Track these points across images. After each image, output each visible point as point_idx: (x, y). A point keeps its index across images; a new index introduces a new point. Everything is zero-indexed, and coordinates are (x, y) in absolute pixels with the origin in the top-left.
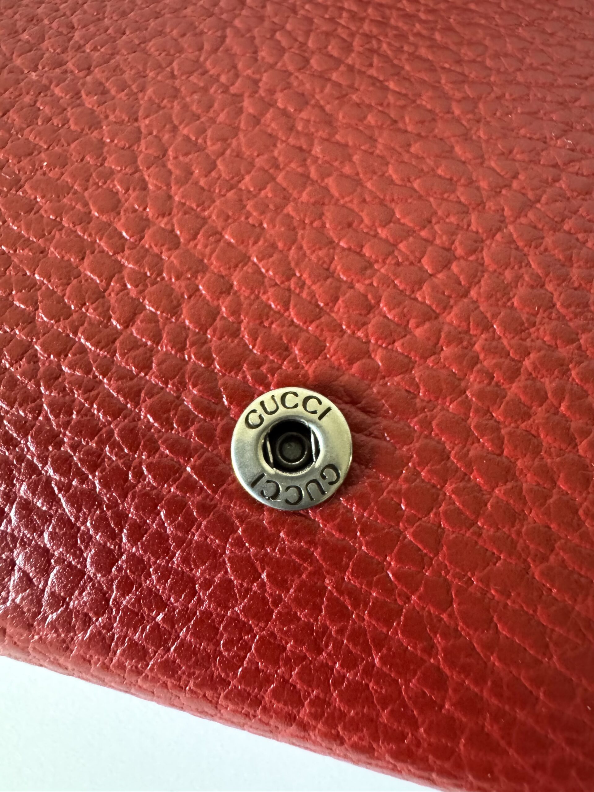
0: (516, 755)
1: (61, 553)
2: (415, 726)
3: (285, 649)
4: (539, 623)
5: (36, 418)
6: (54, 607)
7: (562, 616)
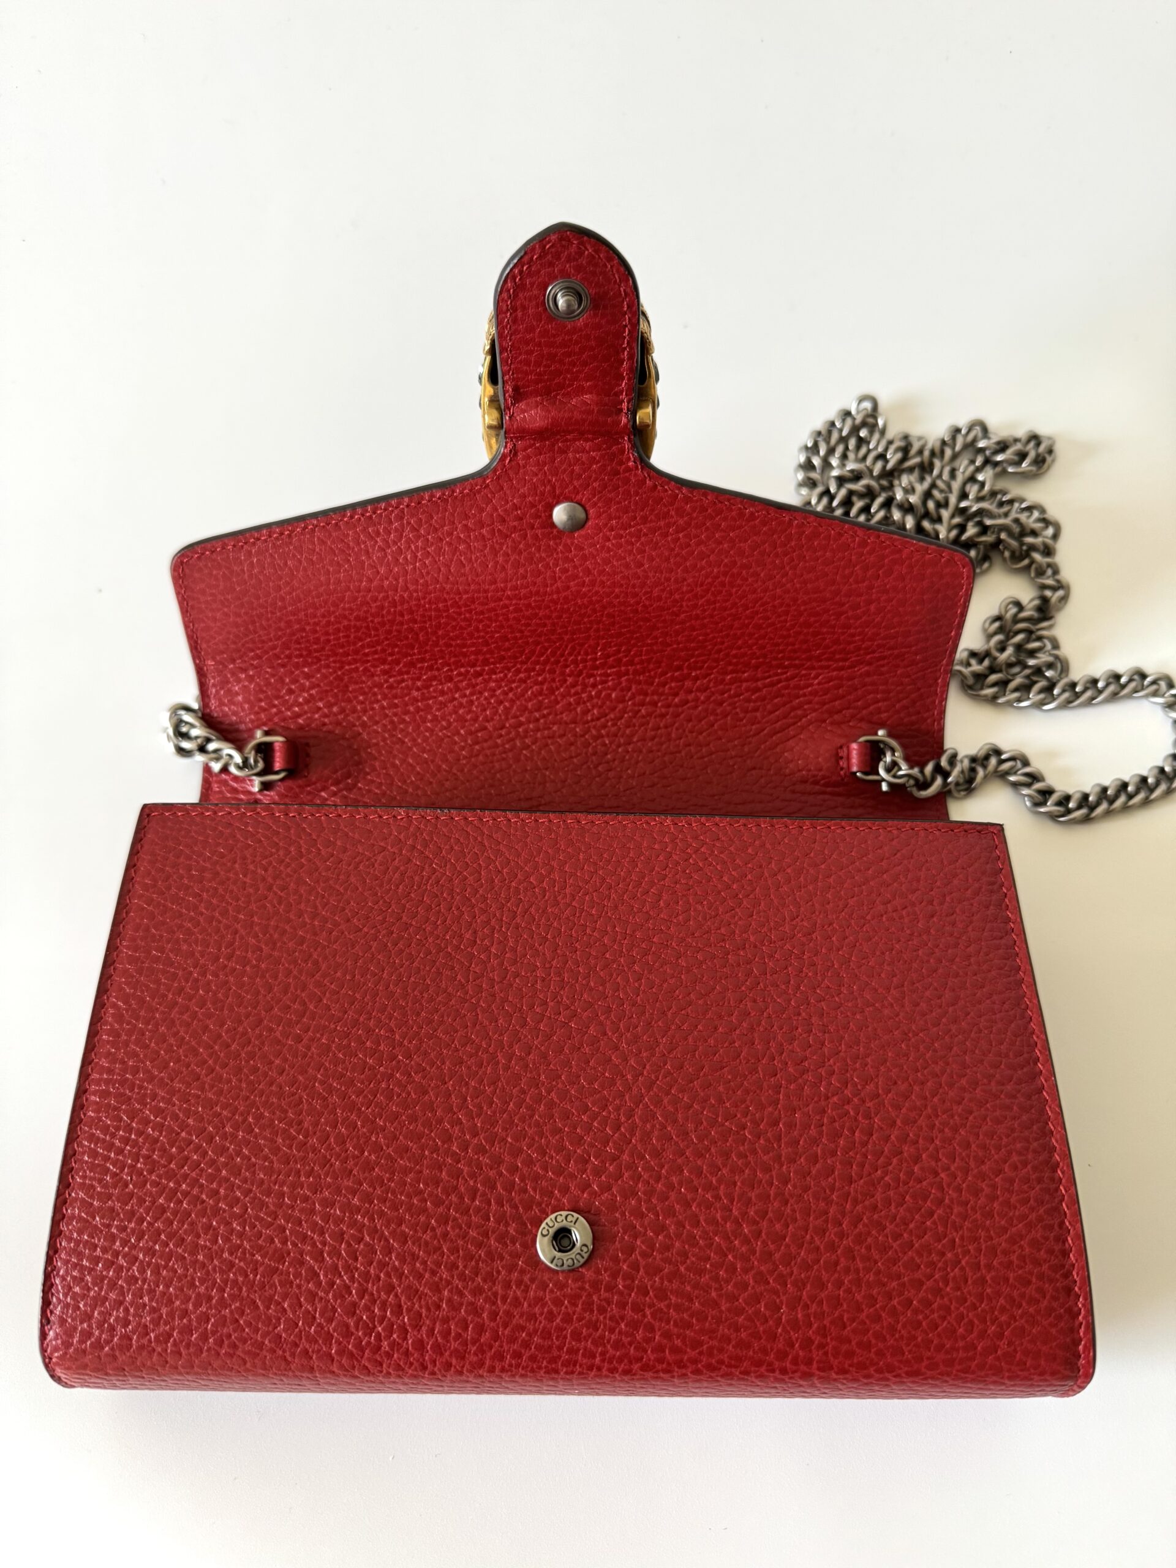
1: (472, 1318)
4: (687, 1291)
5: (443, 1258)
6: (474, 1344)
7: (696, 1286)
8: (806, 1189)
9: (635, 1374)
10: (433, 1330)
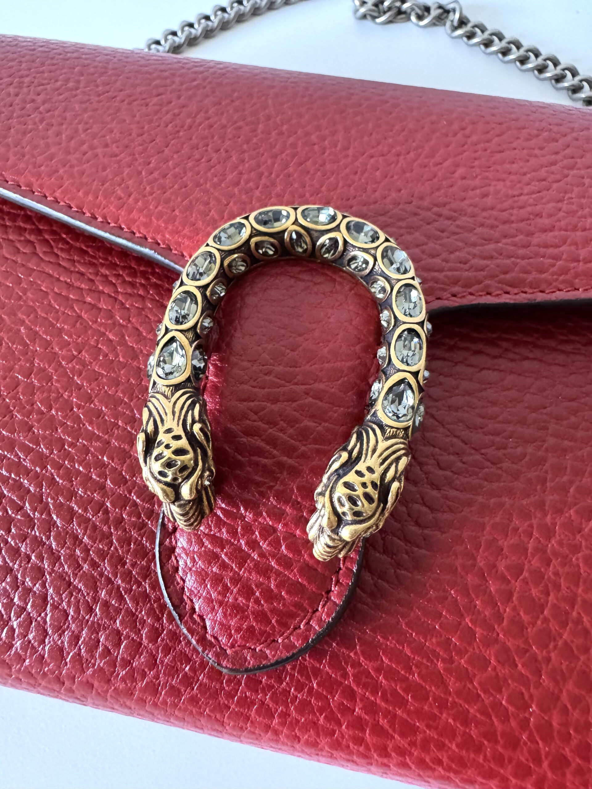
0: (399, 738)
1: (127, 633)
2: (340, 725)
3: (261, 682)
4: (406, 655)
5: (109, 549)
6: (123, 667)
7: (419, 649)
8: (576, 549)
9: (321, 750)
10: (78, 638)
